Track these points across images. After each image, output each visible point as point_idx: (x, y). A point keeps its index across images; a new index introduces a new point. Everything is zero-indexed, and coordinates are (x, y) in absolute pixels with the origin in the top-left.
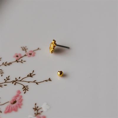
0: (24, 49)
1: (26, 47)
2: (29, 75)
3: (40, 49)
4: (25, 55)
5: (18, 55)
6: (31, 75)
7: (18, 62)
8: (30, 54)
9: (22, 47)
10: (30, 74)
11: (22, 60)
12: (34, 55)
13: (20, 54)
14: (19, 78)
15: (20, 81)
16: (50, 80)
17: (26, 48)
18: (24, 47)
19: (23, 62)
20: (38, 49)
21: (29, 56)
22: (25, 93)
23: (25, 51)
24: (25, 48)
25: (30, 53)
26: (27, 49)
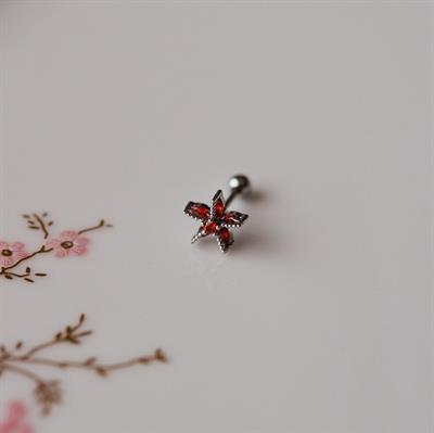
0: (39, 223)
1: (45, 215)
2: (64, 335)
3: (109, 226)
4: (43, 250)
5: (11, 249)
6: (70, 336)
7: (8, 277)
8: (66, 245)
9: (26, 217)
10: (69, 330)
11: (28, 270)
12: (83, 251)
13: (20, 246)
14: (19, 346)
15: (25, 359)
16: (160, 356)
17: (46, 221)
18: (35, 216)
19: (32, 277)
20: (102, 223)
21: (59, 255)
22: (46, 412)
23: (41, 233)
24: (39, 220)
25: (64, 240)
26: (50, 224)
